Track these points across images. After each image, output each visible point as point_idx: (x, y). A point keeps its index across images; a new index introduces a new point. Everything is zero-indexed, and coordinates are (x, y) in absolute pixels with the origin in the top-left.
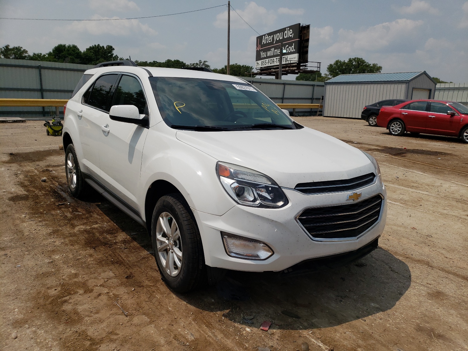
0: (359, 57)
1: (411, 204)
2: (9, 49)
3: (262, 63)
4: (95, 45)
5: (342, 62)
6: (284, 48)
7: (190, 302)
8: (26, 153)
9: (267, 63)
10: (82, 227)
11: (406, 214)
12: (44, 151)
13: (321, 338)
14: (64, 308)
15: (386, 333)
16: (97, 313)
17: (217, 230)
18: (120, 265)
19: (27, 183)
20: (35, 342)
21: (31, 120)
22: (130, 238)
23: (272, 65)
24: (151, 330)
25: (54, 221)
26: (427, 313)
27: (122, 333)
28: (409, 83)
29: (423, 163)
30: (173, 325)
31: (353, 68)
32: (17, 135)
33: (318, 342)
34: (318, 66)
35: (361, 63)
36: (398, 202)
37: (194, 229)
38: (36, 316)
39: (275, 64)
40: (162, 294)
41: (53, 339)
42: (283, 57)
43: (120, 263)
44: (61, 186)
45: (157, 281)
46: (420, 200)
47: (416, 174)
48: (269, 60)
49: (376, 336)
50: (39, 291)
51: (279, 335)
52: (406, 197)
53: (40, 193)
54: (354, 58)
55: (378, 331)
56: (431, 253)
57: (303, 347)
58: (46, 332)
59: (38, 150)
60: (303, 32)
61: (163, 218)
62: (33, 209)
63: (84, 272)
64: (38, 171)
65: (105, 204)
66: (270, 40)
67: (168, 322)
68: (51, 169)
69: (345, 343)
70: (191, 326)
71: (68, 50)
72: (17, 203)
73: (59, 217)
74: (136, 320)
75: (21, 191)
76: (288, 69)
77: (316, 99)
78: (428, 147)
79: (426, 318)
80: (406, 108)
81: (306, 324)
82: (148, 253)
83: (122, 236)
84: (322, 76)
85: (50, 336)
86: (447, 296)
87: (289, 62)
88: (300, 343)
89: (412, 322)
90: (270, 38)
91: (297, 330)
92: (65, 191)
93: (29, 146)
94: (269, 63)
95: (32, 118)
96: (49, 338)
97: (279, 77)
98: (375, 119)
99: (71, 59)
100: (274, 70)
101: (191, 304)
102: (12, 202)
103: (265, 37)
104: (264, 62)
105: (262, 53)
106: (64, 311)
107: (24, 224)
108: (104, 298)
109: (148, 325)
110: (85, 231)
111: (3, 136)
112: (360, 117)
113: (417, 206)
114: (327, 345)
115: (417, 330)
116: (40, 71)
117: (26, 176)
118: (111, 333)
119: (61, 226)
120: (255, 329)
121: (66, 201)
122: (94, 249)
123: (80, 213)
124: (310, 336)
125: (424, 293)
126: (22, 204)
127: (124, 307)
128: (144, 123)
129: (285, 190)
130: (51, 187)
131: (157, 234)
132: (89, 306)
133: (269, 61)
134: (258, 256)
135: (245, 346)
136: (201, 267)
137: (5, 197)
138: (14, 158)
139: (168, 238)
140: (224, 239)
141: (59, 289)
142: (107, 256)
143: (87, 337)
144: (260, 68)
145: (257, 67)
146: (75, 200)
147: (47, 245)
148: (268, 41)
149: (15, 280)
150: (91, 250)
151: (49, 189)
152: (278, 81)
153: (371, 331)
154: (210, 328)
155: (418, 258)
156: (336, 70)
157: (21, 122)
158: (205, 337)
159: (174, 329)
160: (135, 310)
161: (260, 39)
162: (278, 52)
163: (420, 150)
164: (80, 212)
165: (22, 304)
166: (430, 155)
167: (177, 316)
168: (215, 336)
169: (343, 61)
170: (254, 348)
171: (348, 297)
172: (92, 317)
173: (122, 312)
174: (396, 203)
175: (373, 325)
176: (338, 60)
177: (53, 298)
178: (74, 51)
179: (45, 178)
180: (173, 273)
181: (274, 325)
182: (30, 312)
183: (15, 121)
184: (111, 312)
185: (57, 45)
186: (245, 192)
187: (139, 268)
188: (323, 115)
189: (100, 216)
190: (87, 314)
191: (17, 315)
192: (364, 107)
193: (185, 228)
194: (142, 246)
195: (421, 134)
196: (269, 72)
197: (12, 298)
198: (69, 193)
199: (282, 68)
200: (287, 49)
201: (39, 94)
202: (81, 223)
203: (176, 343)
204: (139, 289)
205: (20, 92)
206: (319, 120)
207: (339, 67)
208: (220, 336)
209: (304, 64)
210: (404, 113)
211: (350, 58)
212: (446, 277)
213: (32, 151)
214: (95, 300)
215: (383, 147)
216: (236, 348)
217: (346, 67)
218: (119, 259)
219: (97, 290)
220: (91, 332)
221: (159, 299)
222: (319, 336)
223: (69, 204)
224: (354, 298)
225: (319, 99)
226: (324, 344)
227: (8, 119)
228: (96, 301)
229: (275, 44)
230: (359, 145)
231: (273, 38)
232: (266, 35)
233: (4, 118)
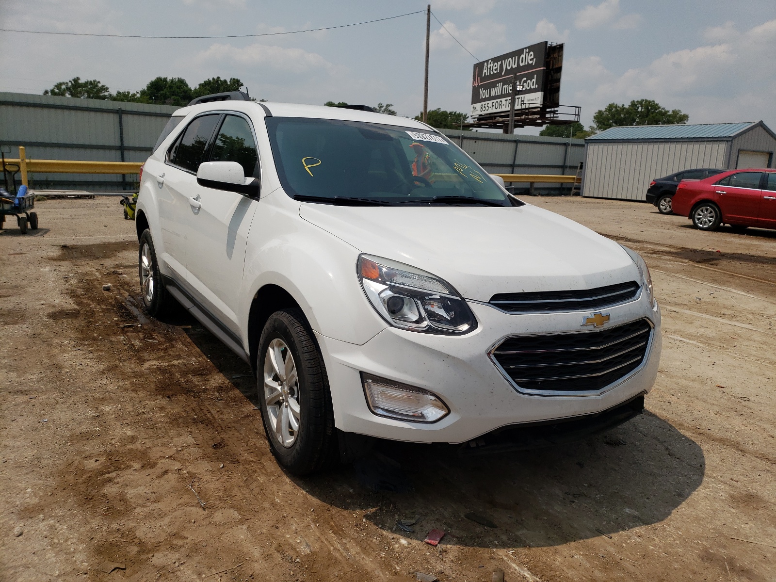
0: (649, 99)
1: (718, 344)
2: (79, 83)
3: (482, 108)
4: (213, 79)
5: (619, 107)
6: (518, 83)
7: (312, 492)
8: (87, 246)
9: (490, 108)
10: (156, 363)
11: (706, 361)
12: (116, 244)
13: (528, 562)
14: (104, 492)
15: (647, 560)
16: (157, 501)
17: (353, 368)
18: (207, 425)
19: (80, 292)
20: (50, 543)
21: (104, 195)
22: (230, 384)
23: (499, 110)
24: (241, 534)
25: (112, 353)
26: (725, 531)
27: (192, 536)
28: (732, 140)
29: (748, 276)
30: (277, 528)
31: (638, 117)
32: (78, 219)
33: (523, 570)
34: (577, 114)
35: (651, 109)
36: (694, 340)
37: (319, 367)
38: (57, 502)
39: (504, 109)
40: (268, 475)
41: (79, 540)
42: (518, 98)
43: (206, 422)
44: (132, 297)
45: (263, 454)
46: (735, 337)
47: (733, 295)
48: (493, 102)
49: (628, 565)
50: (70, 462)
51: (456, 554)
52: (710, 333)
53: (98, 307)
54: (640, 100)
55: (632, 557)
56: (743, 427)
57: (494, 576)
58: (70, 528)
59: (107, 241)
60: (552, 56)
61: (273, 348)
62: (82, 332)
63: (147, 434)
64: (100, 273)
65: (198, 328)
66: (496, 70)
67: (270, 522)
68: (120, 271)
69: (571, 573)
70: (308, 531)
71: (171, 87)
72: (60, 322)
73: (121, 345)
74: (219, 516)
75: (69, 304)
76: (525, 117)
77: (571, 167)
78: (759, 251)
79: (723, 540)
80: (725, 182)
81: (504, 538)
82: (256, 408)
83: (217, 379)
84: (584, 130)
85: (76, 534)
86: (765, 502)
87: (527, 107)
88: (490, 570)
89: (697, 544)
90: (495, 66)
91: (487, 547)
92: (137, 306)
93: (94, 235)
94: (494, 107)
95: (105, 192)
96: (73, 538)
97: (509, 131)
98: (670, 201)
99: (175, 100)
100: (501, 119)
101: (313, 494)
102: (51, 321)
103: (487, 65)
104: (486, 106)
105: (481, 91)
106: (104, 496)
107: (65, 355)
108: (172, 477)
109: (237, 525)
110: (159, 369)
111: (57, 219)
112: (644, 199)
113: (729, 347)
114: (537, 575)
115: (703, 559)
116: (121, 118)
117: (81, 281)
118: (174, 535)
119: (123, 360)
120: (415, 543)
121: (136, 320)
122: (168, 399)
123: (155, 341)
124: (510, 558)
125: (724, 496)
126: (67, 325)
127: (202, 494)
128: (252, 192)
129: (471, 305)
130: (116, 299)
131: (266, 375)
132: (146, 490)
133: (494, 104)
134: (422, 416)
135: (395, 569)
136: (329, 432)
137: (42, 313)
138: (67, 253)
139: (282, 382)
140: (366, 384)
141: (103, 459)
142: (187, 410)
143: (134, 540)
144: (478, 116)
145: (474, 114)
146: (151, 321)
147: (95, 390)
148: (493, 71)
149: (35, 442)
150: (164, 399)
151: (113, 303)
152: (508, 136)
153: (618, 556)
154: (340, 535)
155: (720, 435)
156: (608, 120)
157: (87, 198)
158: (329, 550)
159: (279, 533)
160: (220, 500)
161: (479, 67)
162: (508, 89)
163: (746, 255)
164: (156, 339)
165: (40, 482)
166: (763, 263)
167: (287, 513)
168: (347, 549)
169: (621, 106)
170: (409, 573)
171: (586, 496)
172: (148, 508)
173: (197, 502)
174: (691, 342)
175: (624, 545)
176: (613, 104)
177: (90, 473)
178: (179, 88)
179: (109, 285)
180: (287, 441)
181: (449, 536)
182: (49, 494)
183: (78, 195)
184: (181, 501)
185: (153, 79)
186: (405, 306)
187: (238, 432)
188: (581, 194)
189: (186, 346)
190: (140, 502)
191: (28, 498)
192: (651, 181)
193: (305, 364)
194: (248, 397)
195: (750, 228)
196: (493, 123)
197: (25, 471)
198: (143, 309)
199: (515, 117)
200: (525, 84)
201: (118, 154)
202: (155, 356)
203: (278, 557)
204: (231, 466)
205: (88, 151)
206: (574, 202)
207: (613, 116)
208: (354, 550)
209: (553, 109)
210: (719, 192)
211: (634, 101)
212: (768, 470)
213: (98, 242)
214: (157, 481)
215: (680, 248)
216: (379, 572)
217: (625, 115)
218: (206, 416)
219: (163, 464)
220: (144, 531)
221: (262, 484)
222: (526, 560)
223: (141, 327)
224: (596, 498)
225: (576, 167)
226: (532, 573)
227: (67, 193)
228: (159, 482)
229: (504, 76)
230: (638, 244)
231: (501, 66)
232: (490, 61)
233: (62, 192)
